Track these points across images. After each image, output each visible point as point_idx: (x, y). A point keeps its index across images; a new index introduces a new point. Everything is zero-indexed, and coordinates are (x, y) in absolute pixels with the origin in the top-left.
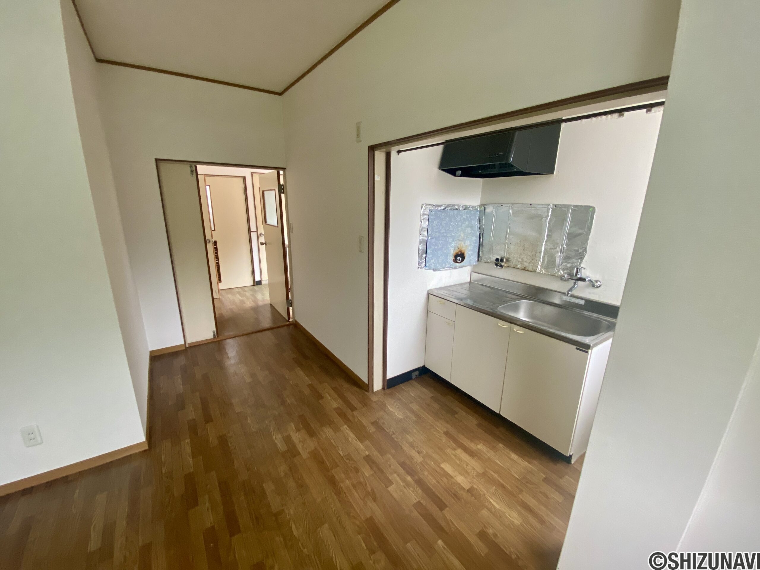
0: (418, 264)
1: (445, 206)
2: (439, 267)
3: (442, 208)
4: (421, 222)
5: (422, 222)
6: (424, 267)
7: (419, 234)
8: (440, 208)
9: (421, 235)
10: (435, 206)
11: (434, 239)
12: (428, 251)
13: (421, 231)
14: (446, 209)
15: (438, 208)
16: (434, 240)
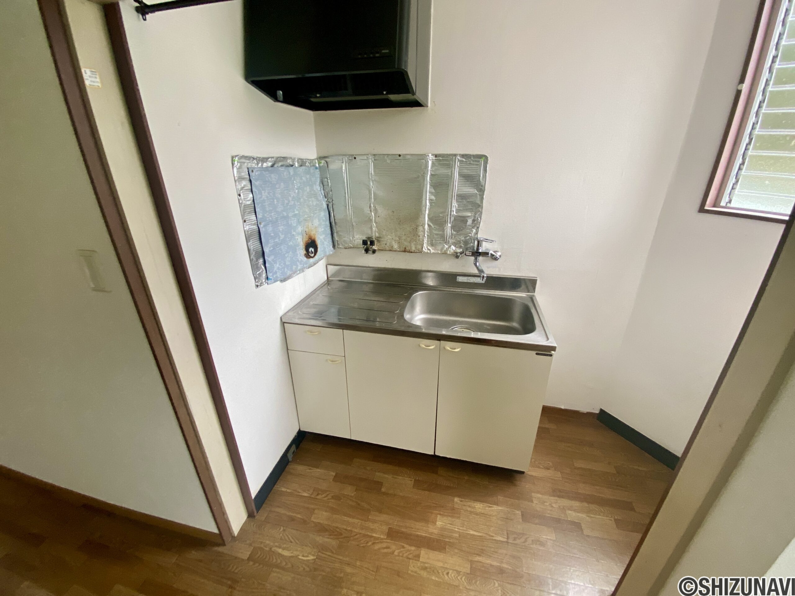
0: (255, 280)
1: (273, 159)
2: (289, 273)
3: (270, 164)
4: (240, 195)
5: (242, 195)
6: (265, 281)
7: (241, 221)
8: (265, 165)
9: (245, 221)
10: (256, 159)
11: (270, 225)
12: (266, 250)
13: (244, 213)
14: (276, 166)
15: (262, 165)
16: (270, 228)
